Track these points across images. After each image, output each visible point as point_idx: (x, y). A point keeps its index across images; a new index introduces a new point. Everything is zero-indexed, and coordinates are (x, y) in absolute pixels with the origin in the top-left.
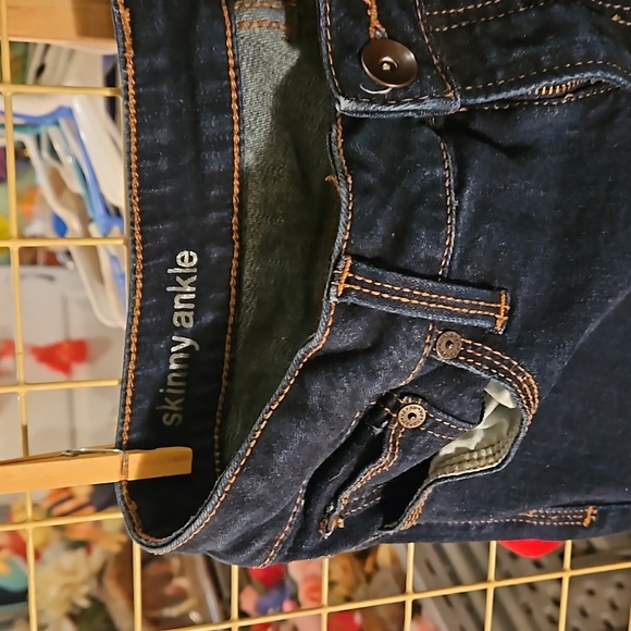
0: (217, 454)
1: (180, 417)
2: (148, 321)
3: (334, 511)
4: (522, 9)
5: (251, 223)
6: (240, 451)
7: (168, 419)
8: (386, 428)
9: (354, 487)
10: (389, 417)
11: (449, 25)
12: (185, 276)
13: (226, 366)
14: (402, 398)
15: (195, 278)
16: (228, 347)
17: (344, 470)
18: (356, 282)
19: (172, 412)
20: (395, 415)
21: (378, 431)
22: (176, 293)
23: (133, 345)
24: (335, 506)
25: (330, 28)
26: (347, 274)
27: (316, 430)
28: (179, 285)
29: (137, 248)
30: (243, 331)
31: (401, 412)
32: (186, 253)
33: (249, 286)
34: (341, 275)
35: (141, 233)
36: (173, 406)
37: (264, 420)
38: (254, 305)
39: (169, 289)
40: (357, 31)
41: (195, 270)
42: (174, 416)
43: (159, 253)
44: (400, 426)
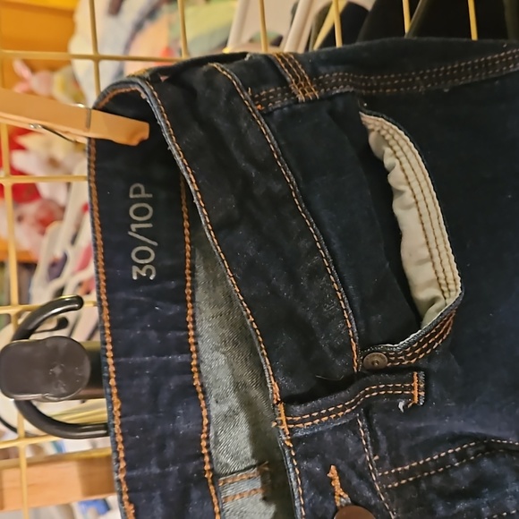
4: (457, 464)
11: (399, 481)
25: (304, 506)
40: (326, 505)
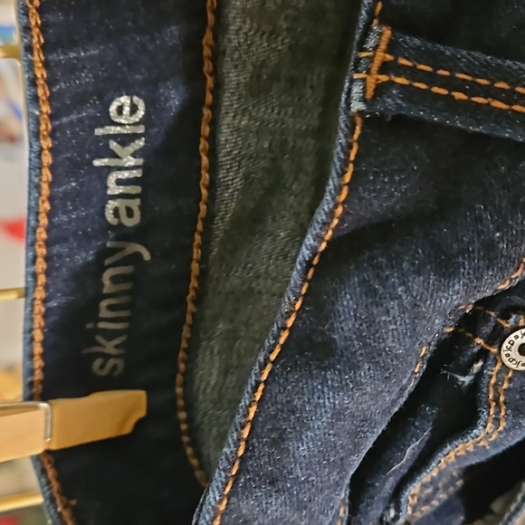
0: (184, 427)
1: (120, 363)
2: (65, 218)
3: (396, 518)
5: (235, 43)
6: (226, 450)
7: (102, 367)
8: (480, 374)
9: (425, 477)
10: (483, 354)
12: (124, 140)
13: (194, 283)
14: (507, 318)
15: (141, 143)
16: (197, 253)
17: (411, 451)
18: (400, 71)
19: (107, 357)
20: (494, 350)
21: (467, 380)
22: (109, 169)
23: (40, 260)
24: (398, 509)
26: (381, 56)
27: (358, 385)
28: (114, 155)
29: (40, 92)
30: (220, 226)
31: (506, 343)
32: (125, 100)
33: (229, 153)
34: (371, 59)
35: (46, 65)
36: (110, 347)
37: (258, 383)
38: (238, 183)
39: (97, 163)
41: (141, 129)
42: (111, 362)
43: (81, 100)
44: (505, 368)
